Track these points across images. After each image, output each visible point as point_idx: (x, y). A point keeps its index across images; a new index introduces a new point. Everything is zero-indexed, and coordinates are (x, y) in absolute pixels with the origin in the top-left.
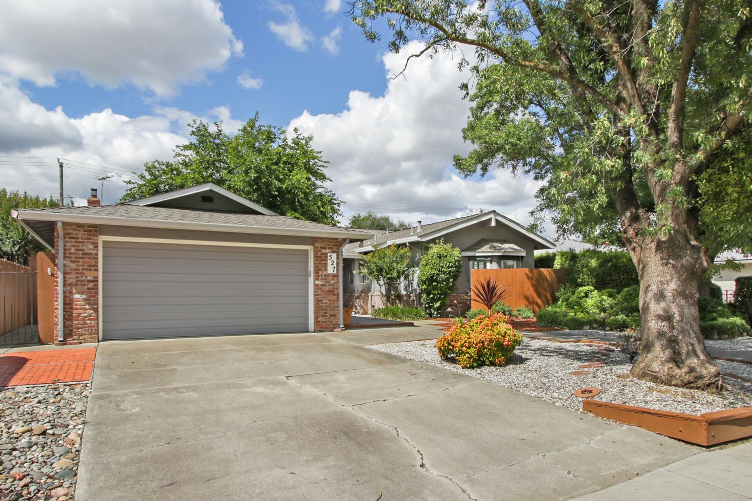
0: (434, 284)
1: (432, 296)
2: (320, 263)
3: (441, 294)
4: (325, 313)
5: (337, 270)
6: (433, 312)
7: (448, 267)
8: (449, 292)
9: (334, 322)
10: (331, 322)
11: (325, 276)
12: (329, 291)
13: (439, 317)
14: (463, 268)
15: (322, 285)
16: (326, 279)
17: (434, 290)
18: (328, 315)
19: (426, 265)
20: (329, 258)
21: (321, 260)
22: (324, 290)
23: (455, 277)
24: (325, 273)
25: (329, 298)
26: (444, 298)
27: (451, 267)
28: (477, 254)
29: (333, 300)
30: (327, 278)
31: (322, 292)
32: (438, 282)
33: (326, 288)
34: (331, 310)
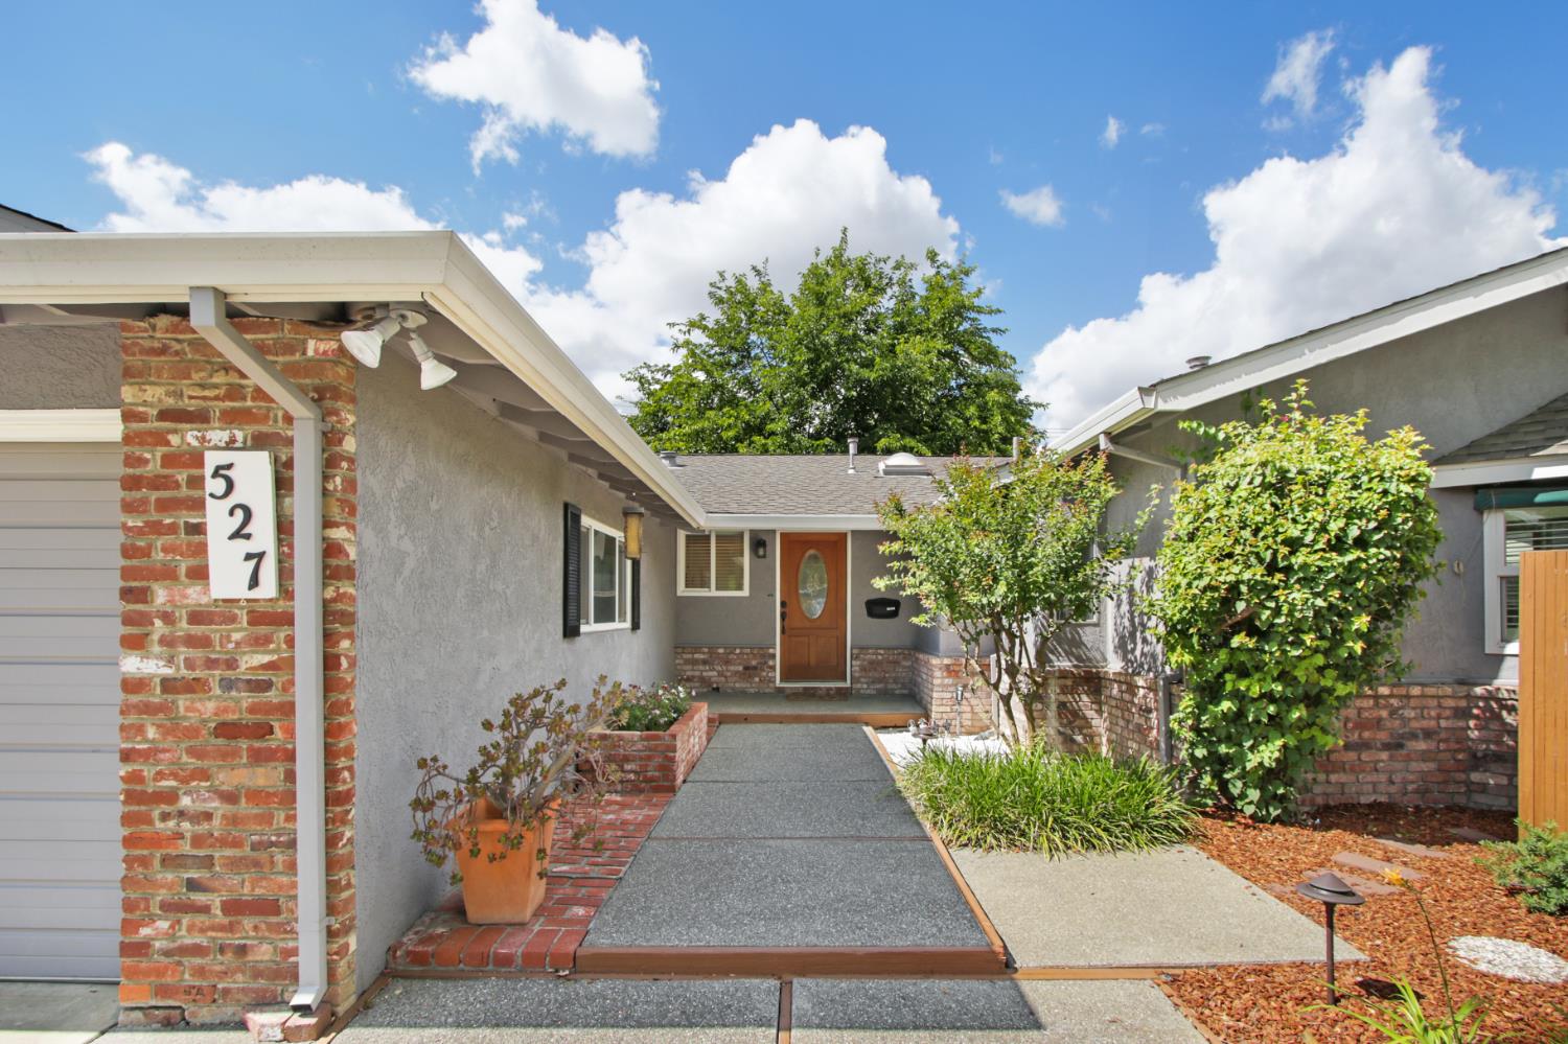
0: (1235, 642)
1: (1226, 705)
2: (156, 528)
3: (1287, 702)
4: (193, 885)
5: (285, 574)
6: (1236, 789)
7: (1338, 545)
8: (1342, 689)
9: (263, 953)
10: (242, 950)
11: (196, 617)
12: (227, 730)
13: (1277, 820)
14: (1441, 552)
15: (168, 685)
16: (204, 642)
17: (1243, 673)
18: (215, 901)
19: (1192, 537)
20: (216, 486)
21: (164, 506)
22: (193, 719)
23: (1389, 603)
24: (194, 595)
25: (226, 779)
26: (1303, 725)
27: (1361, 543)
28: (1541, 473)
29: (255, 795)
30: (214, 631)
31: (166, 731)
32: (1263, 635)
33: (207, 708)
34: (234, 864)
